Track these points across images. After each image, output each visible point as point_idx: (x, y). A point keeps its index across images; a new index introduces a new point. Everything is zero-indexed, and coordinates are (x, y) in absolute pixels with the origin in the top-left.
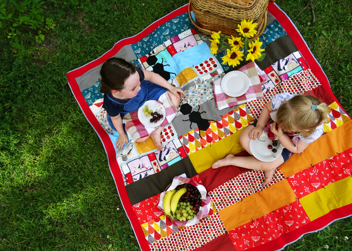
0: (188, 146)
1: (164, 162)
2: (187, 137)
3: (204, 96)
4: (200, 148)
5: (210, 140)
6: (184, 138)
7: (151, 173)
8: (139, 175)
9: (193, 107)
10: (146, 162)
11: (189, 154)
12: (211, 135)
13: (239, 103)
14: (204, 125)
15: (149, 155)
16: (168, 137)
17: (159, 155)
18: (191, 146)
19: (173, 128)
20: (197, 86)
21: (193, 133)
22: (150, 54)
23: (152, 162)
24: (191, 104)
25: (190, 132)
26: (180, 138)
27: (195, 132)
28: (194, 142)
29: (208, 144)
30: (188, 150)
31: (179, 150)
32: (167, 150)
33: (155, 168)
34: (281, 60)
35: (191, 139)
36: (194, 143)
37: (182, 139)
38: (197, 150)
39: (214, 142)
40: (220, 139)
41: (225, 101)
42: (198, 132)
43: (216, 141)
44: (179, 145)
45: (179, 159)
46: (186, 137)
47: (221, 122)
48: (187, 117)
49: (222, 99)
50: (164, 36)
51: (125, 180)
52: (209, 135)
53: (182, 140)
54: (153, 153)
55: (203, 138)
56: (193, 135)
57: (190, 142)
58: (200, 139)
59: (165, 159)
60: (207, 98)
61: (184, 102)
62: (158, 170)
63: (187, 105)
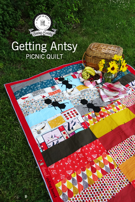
0: (88, 122)
1: (72, 131)
2: (87, 117)
3: (95, 96)
4: (97, 122)
5: (102, 116)
6: (85, 117)
7: (62, 140)
8: (52, 143)
10: (58, 133)
11: (90, 126)
12: (102, 114)
13: (116, 99)
14: (97, 109)
15: (59, 128)
16: (74, 116)
17: (67, 126)
18: (90, 122)
19: (76, 111)
20: (90, 92)
21: (91, 114)
22: (60, 77)
23: (62, 132)
24: (87, 99)
25: (89, 114)
26: (83, 116)
27: (92, 114)
28: (92, 119)
29: (102, 119)
30: (89, 124)
31: (82, 124)
32: (73, 123)
33: (65, 136)
34: (132, 82)
35: (90, 118)
38: (94, 123)
39: (106, 117)
40: (109, 115)
41: (108, 98)
42: (94, 114)
43: (107, 116)
44: (82, 121)
45: (82, 129)
47: (107, 107)
48: (86, 106)
49: (106, 97)
50: (69, 71)
53: (84, 118)
54: (63, 126)
55: (98, 116)
56: (91, 115)
57: (89, 120)
58: (96, 117)
59: (72, 128)
60: (97, 97)
61: (83, 98)
62: (67, 137)
63: (84, 100)
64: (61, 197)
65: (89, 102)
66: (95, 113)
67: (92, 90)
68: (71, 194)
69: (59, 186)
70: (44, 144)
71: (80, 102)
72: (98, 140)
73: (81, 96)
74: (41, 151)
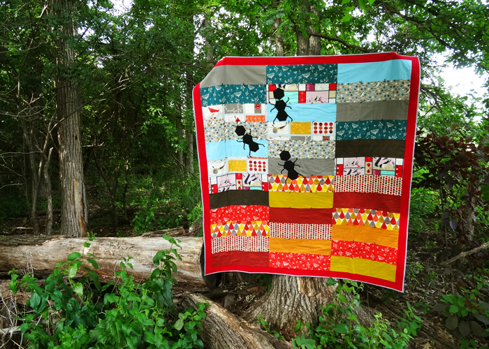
0: (272, 184)
1: (248, 185)
3: (307, 153)
4: (281, 191)
5: (292, 188)
6: (272, 177)
7: (233, 188)
8: (223, 188)
9: (292, 157)
10: (233, 179)
12: (294, 186)
14: (293, 175)
15: (236, 174)
16: (260, 170)
17: (246, 177)
18: (275, 186)
19: (267, 165)
20: (305, 142)
21: (281, 177)
22: (280, 86)
23: (238, 180)
24: (291, 154)
25: (279, 175)
26: (269, 175)
27: (283, 177)
29: (289, 190)
30: (271, 187)
31: (263, 183)
32: (254, 178)
33: (238, 185)
34: (382, 158)
35: (278, 181)
36: (278, 184)
38: (278, 190)
39: (294, 191)
40: (300, 191)
43: (296, 191)
44: (265, 180)
45: (261, 189)
46: (274, 177)
47: (308, 180)
48: (283, 162)
50: (303, 77)
51: (210, 189)
52: (293, 184)
53: (269, 178)
54: (241, 174)
55: (287, 184)
57: (275, 182)
58: (284, 184)
59: (250, 183)
60: (308, 156)
61: (286, 149)
62: (239, 188)
63: (288, 152)
64: (212, 235)
68: (220, 235)
69: (213, 227)
70: (215, 186)
71: (280, 152)
72: (268, 208)
73: (287, 145)
74: (210, 192)
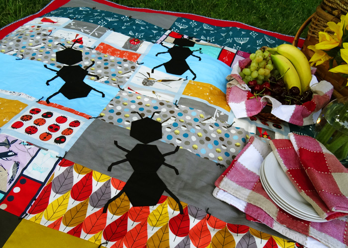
0: (53, 197)
2: (77, 178)
3: (210, 145)
4: (64, 229)
6: (69, 172)
9: (164, 139)
11: (30, 217)
20: (213, 120)
21: (101, 184)
24: (166, 131)
25: (96, 175)
27: (106, 186)
28: (78, 203)
36: (72, 203)
37: (63, 169)
38: (56, 226)
41: (247, 192)
42: (114, 192)
46: (75, 174)
47: (193, 222)
52: (130, 222)
53: (60, 170)
55: (109, 213)
56: (96, 186)
57: (69, 193)
60: (211, 155)
61: (157, 118)
63: (158, 125)
65: (162, 144)
66: (123, 196)
67: (229, 122)
73: (164, 110)
